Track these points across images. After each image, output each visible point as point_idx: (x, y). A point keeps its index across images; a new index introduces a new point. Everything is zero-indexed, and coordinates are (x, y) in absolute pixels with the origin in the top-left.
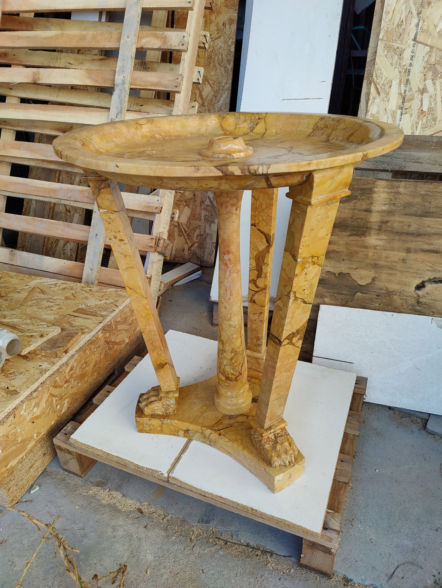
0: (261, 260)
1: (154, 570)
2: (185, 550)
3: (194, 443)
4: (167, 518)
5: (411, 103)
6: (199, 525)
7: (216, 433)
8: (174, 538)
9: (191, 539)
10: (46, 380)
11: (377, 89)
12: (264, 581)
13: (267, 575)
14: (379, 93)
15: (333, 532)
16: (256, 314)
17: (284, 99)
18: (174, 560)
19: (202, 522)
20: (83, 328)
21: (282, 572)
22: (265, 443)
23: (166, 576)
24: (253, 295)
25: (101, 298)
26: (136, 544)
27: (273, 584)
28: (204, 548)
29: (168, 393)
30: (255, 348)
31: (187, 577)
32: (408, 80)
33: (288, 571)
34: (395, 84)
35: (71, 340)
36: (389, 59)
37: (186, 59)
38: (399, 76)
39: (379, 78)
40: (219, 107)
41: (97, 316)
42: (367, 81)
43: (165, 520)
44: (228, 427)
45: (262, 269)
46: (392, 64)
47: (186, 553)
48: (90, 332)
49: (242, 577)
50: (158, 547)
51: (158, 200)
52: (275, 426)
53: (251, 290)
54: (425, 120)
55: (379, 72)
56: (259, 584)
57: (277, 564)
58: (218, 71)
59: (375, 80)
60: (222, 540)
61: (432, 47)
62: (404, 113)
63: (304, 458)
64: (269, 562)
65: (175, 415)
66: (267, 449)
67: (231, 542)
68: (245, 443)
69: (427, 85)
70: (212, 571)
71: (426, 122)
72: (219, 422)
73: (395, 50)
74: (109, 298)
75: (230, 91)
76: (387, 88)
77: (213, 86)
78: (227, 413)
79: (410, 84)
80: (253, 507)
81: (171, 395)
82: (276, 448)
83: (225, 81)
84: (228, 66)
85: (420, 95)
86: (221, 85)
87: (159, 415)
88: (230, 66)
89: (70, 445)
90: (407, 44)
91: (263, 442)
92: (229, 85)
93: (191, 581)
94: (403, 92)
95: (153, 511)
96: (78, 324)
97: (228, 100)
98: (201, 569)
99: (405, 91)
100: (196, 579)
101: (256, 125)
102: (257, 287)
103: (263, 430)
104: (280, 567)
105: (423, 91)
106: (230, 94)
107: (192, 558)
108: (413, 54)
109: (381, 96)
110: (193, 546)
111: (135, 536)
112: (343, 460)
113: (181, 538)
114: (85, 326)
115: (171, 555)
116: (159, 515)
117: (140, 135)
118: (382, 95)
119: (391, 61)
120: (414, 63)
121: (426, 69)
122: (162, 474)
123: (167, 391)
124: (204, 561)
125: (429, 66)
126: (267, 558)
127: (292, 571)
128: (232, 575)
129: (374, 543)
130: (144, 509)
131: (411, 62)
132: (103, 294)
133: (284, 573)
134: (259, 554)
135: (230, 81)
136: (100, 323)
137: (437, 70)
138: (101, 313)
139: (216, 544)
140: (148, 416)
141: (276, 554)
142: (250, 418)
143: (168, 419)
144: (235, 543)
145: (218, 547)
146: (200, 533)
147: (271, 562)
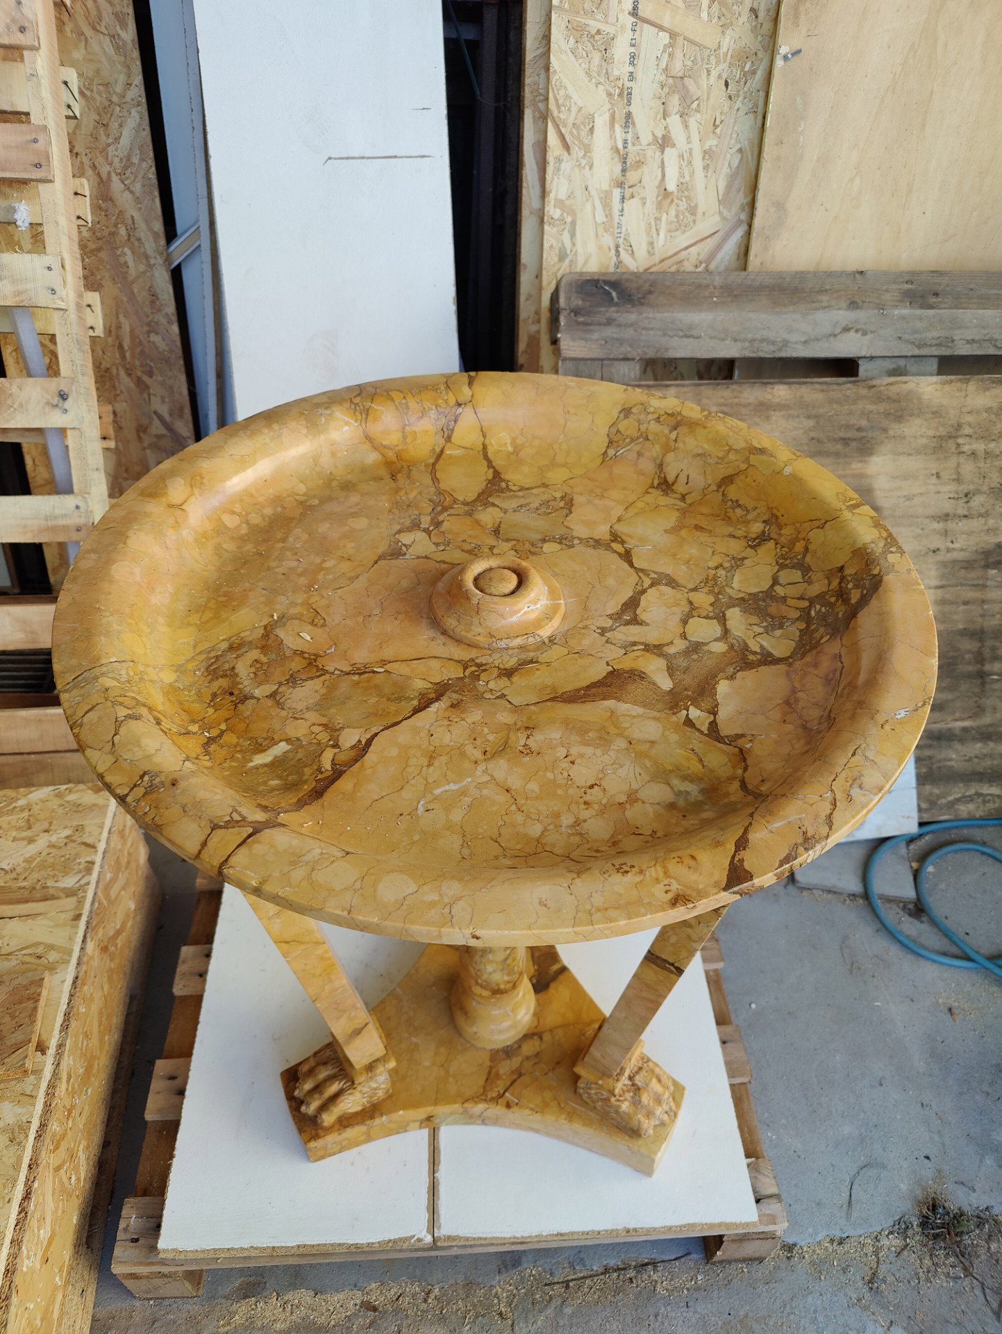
3: (445, 1133)
4: (432, 1296)
5: (640, 171)
6: (503, 1277)
7: (497, 1107)
9: (501, 1314)
10: (36, 1150)
11: (562, 137)
12: (663, 1323)
13: (663, 1309)
14: (567, 147)
15: (771, 1201)
17: (330, 158)
19: (506, 1267)
20: (40, 950)
21: (685, 1291)
22: (619, 1100)
25: (29, 833)
27: (681, 1322)
28: (533, 1320)
29: (370, 1068)
32: (629, 116)
33: (693, 1283)
34: (601, 122)
35: (35, 1009)
36: (580, 61)
37: (41, 72)
38: (608, 106)
39: (563, 109)
40: (121, 155)
41: (53, 898)
42: (534, 112)
43: (430, 1301)
44: (515, 1081)
46: (588, 73)
48: (66, 957)
51: (77, 507)
54: (673, 212)
55: (562, 92)
57: (671, 1280)
58: (94, 45)
59: (555, 114)
60: (558, 1283)
61: (673, 35)
62: (627, 195)
64: (656, 1281)
65: (391, 1096)
66: (626, 1111)
67: (573, 1280)
68: (567, 1104)
69: (670, 128)
71: (677, 216)
72: (491, 1076)
73: (593, 37)
74: (51, 824)
75: (144, 109)
76: (584, 132)
77: (88, 93)
78: (496, 1047)
79: (633, 124)
80: (627, 1226)
81: (379, 1068)
82: (640, 1101)
83: (122, 78)
84: (123, 34)
85: (658, 153)
86: (115, 92)
87: (356, 1114)
88: (129, 34)
89: (163, 1263)
90: (619, 24)
92: (137, 91)
94: (620, 146)
95: (395, 1293)
96: (14, 945)
97: (146, 134)
99: (625, 142)
101: (455, 421)
104: (677, 1282)
105: (664, 142)
106: (147, 118)
108: (633, 49)
109: (574, 156)
110: (512, 1326)
112: (725, 1038)
113: (481, 1323)
114: (39, 944)
116: (414, 1296)
117: (191, 539)
118: (577, 152)
119: (587, 66)
120: (639, 75)
121: (666, 90)
122: (419, 1240)
123: (368, 1063)
125: (671, 81)
126: (649, 1276)
127: (700, 1278)
129: (803, 1157)
130: (374, 1298)
131: (631, 69)
132: (26, 814)
133: (688, 1289)
134: (633, 1275)
135: (138, 79)
136: (77, 917)
137: (688, 91)
138: (61, 885)
139: (551, 1298)
140: (332, 1127)
141: (662, 1261)
142: (546, 1037)
143: (382, 1115)
144: (583, 1278)
145: (557, 1302)
146: (512, 1291)
147: (660, 1281)
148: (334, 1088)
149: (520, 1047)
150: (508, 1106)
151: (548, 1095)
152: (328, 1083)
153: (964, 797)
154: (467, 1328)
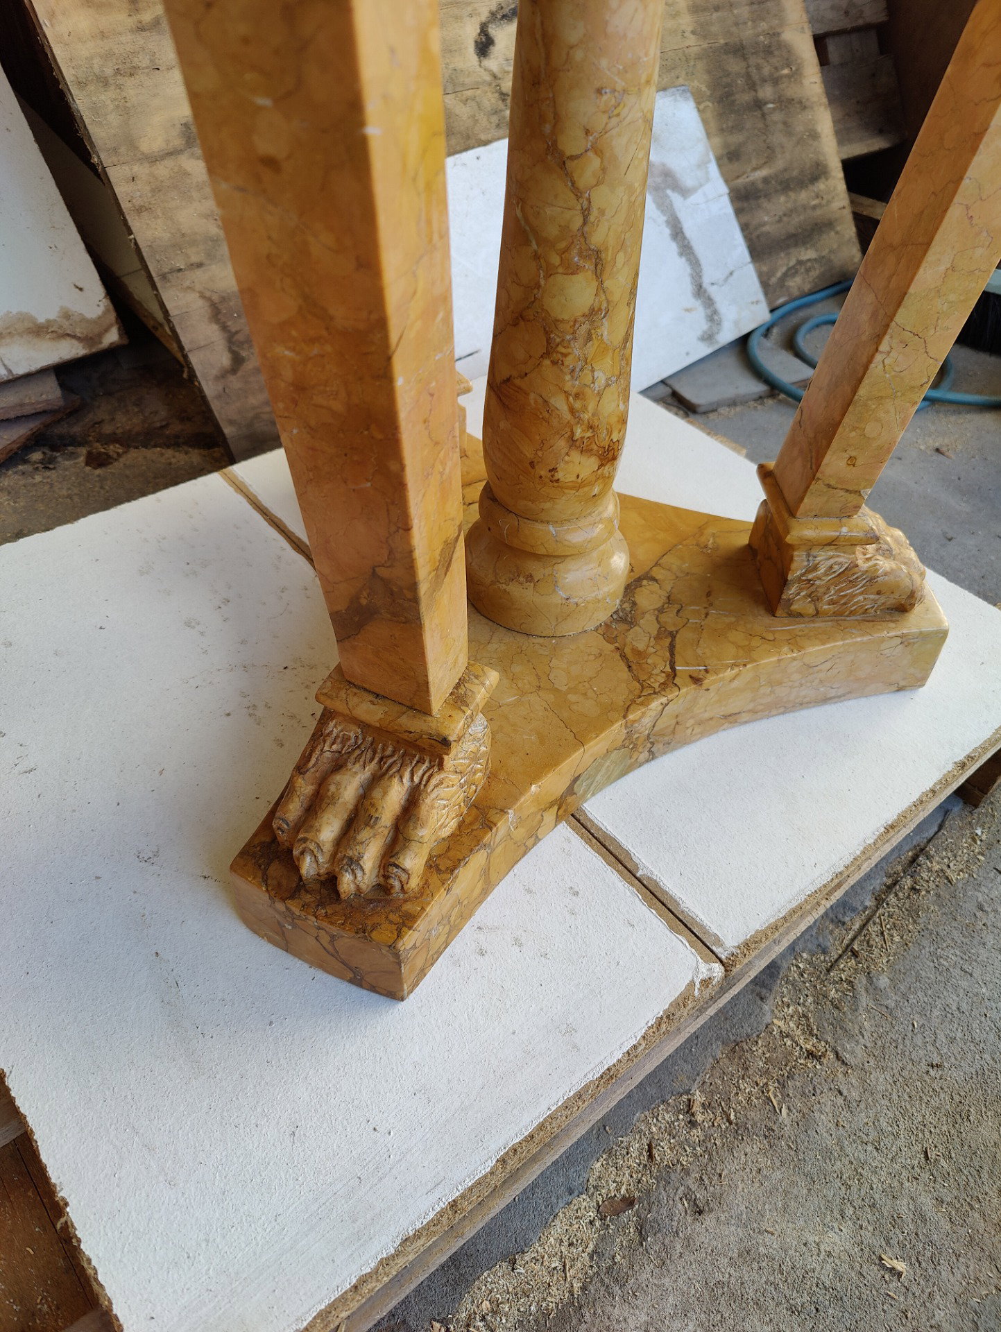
1: (894, 1243)
7: (683, 690)
9: (810, 1055)
13: (979, 895)
21: (980, 857)
33: (979, 842)
43: (699, 1118)
44: (672, 646)
49: (976, 961)
57: (955, 856)
60: (840, 958)
64: (942, 870)
67: (853, 940)
70: (941, 1037)
93: (959, 1121)
95: (640, 1151)
98: (924, 1067)
100: (956, 1098)
107: (880, 1080)
110: (839, 1059)
113: (795, 1088)
122: (706, 983)
127: (979, 832)
130: (613, 1186)
133: (982, 854)
139: (850, 983)
140: (426, 884)
141: (929, 841)
142: (658, 573)
143: (503, 811)
144: (863, 926)
145: (861, 981)
146: (796, 1011)
147: (945, 868)
148: (395, 795)
149: (634, 604)
150: (696, 680)
151: (737, 636)
152: (377, 793)
153: (789, 269)
154: (784, 1111)
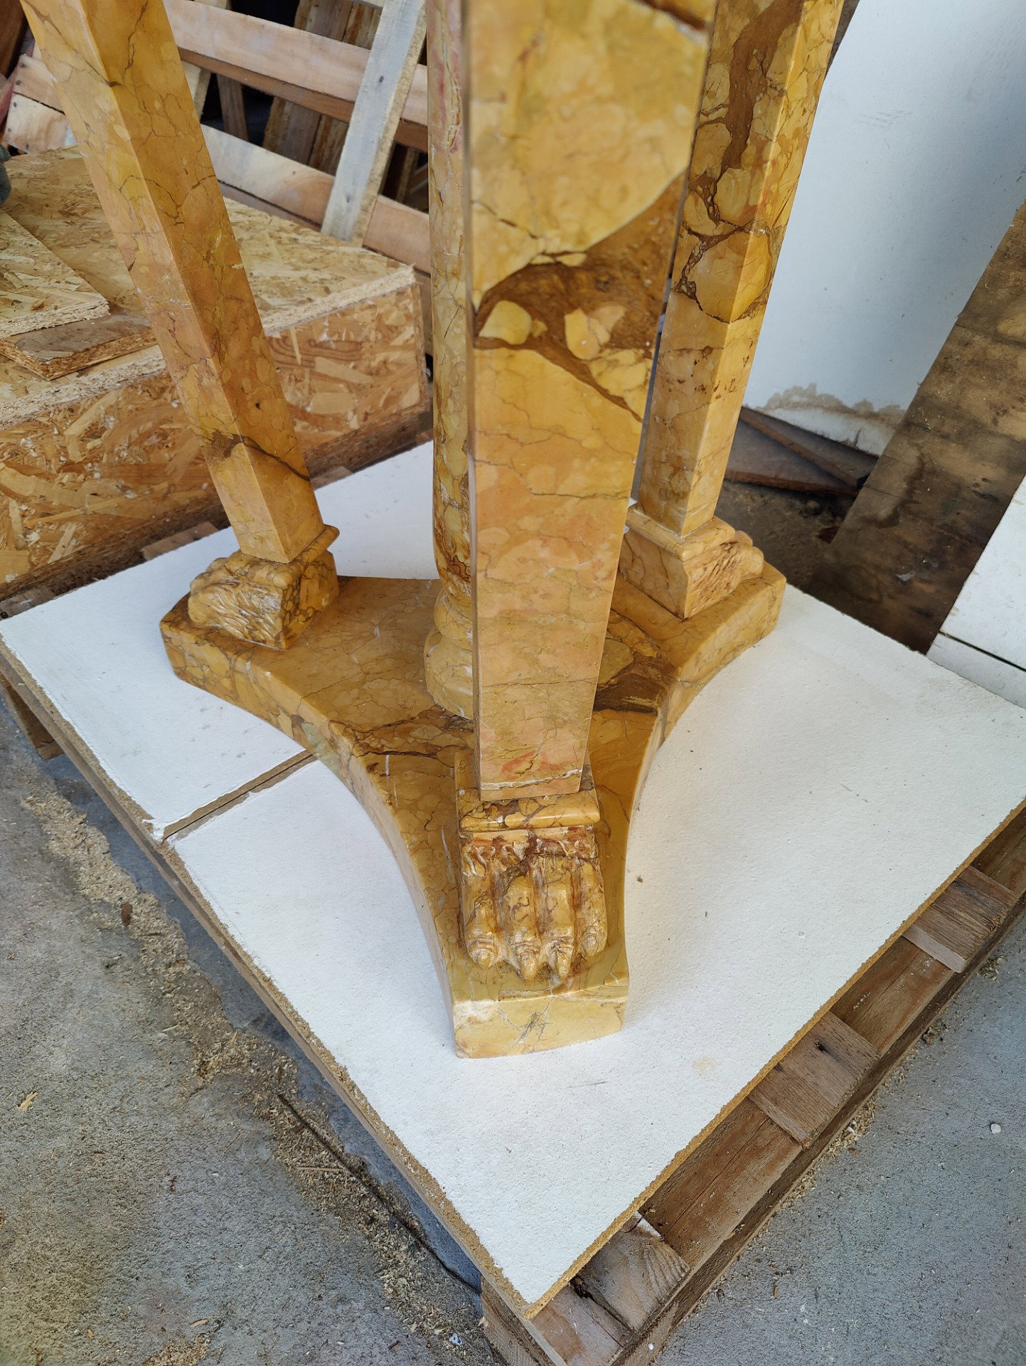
0: (754, 64)
1: (43, 1107)
2: (167, 1090)
3: (315, 770)
4: (178, 967)
6: (251, 1032)
7: (361, 759)
8: (161, 1035)
12: (337, 1319)
16: (689, 351)
18: (117, 1102)
19: (267, 1025)
21: (415, 1326)
22: (474, 856)
23: (61, 1143)
24: (694, 259)
25: (303, 265)
26: (51, 1005)
27: (360, 1351)
28: (222, 1112)
29: (255, 563)
30: (663, 503)
31: (116, 1178)
33: (437, 1332)
43: (171, 970)
44: (416, 754)
45: (750, 117)
47: (163, 1099)
49: (275, 1269)
50: (99, 1043)
52: (534, 806)
53: (690, 232)
56: (314, 1325)
57: (416, 1289)
60: (294, 1112)
63: (623, 973)
64: (397, 1264)
65: (280, 653)
66: (470, 883)
67: (313, 1131)
68: (438, 830)
70: (200, 1200)
72: (400, 726)
74: (326, 267)
78: (445, 705)
81: (262, 574)
82: (506, 892)
87: (232, 638)
91: (468, 848)
93: (119, 1195)
95: (157, 928)
98: (173, 1173)
100: (139, 1198)
102: (716, 217)
103: (476, 803)
104: (419, 1302)
107: (171, 1125)
110: (197, 1090)
111: (64, 978)
112: (830, 1044)
113: (179, 1047)
115: (120, 1084)
116: (166, 950)
122: (150, 826)
123: (258, 556)
124: (198, 1154)
126: (397, 1247)
127: (454, 1339)
128: (251, 1245)
130: (139, 911)
133: (421, 1329)
134: (379, 1217)
139: (267, 1116)
141: (432, 1252)
143: (248, 658)
144: (327, 1145)
145: (267, 1128)
146: (243, 1056)
147: (401, 1269)
150: (373, 769)
151: (428, 802)
